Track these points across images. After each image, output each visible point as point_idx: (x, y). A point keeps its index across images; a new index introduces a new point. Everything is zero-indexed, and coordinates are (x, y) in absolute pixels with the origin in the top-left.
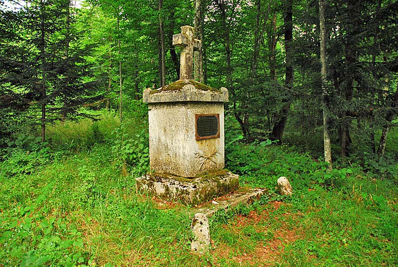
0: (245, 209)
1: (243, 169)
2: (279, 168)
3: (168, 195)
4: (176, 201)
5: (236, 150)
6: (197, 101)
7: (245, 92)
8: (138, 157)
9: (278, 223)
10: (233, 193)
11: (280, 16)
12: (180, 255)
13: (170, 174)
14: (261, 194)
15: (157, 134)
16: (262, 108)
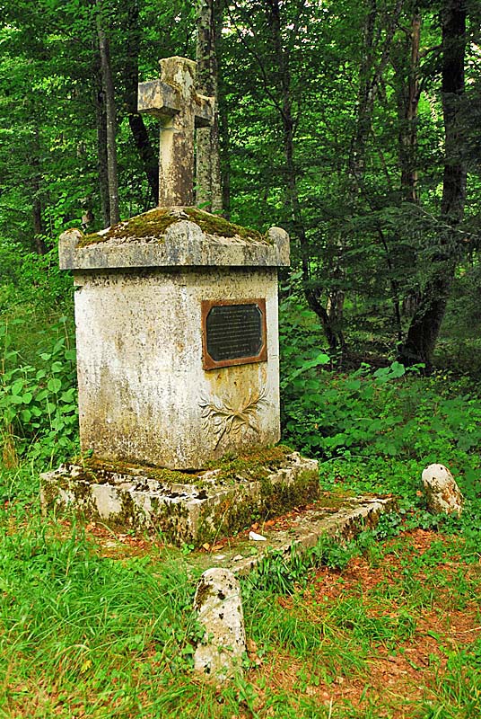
0: (336, 553)
1: (329, 442)
2: (427, 439)
3: (131, 519)
4: (153, 533)
5: (311, 393)
6: (207, 266)
7: (331, 232)
8: (45, 415)
9: (425, 591)
10: (303, 508)
11: (429, 18)
12: (165, 686)
13: (134, 461)
14: (378, 511)
15: (99, 355)
16: (379, 275)
